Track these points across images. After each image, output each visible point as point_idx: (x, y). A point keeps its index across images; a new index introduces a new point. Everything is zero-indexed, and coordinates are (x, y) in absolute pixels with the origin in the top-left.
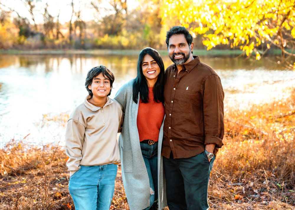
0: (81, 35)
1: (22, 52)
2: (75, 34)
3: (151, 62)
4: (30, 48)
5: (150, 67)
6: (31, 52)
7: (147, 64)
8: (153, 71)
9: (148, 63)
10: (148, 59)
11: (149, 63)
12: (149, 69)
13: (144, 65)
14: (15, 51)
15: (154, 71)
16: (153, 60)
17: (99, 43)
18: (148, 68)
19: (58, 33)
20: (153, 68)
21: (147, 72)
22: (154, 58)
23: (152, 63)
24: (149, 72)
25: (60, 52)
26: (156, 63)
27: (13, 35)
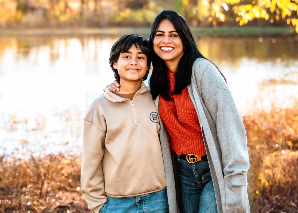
0: (95, 10)
1: (17, 32)
2: (88, 9)
3: (170, 32)
4: (28, 26)
5: (166, 39)
6: (30, 32)
7: (162, 34)
8: (170, 47)
9: (164, 32)
10: (166, 27)
11: (167, 34)
12: (163, 43)
13: (158, 35)
14: (9, 32)
15: (172, 49)
16: (174, 30)
17: (119, 19)
18: (162, 41)
19: (67, 7)
20: (170, 43)
21: (160, 47)
22: (175, 28)
23: (171, 35)
24: (162, 48)
25: (67, 31)
26: (177, 36)
27: (9, 11)
